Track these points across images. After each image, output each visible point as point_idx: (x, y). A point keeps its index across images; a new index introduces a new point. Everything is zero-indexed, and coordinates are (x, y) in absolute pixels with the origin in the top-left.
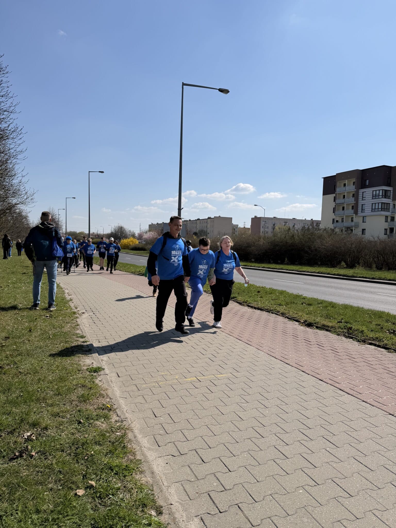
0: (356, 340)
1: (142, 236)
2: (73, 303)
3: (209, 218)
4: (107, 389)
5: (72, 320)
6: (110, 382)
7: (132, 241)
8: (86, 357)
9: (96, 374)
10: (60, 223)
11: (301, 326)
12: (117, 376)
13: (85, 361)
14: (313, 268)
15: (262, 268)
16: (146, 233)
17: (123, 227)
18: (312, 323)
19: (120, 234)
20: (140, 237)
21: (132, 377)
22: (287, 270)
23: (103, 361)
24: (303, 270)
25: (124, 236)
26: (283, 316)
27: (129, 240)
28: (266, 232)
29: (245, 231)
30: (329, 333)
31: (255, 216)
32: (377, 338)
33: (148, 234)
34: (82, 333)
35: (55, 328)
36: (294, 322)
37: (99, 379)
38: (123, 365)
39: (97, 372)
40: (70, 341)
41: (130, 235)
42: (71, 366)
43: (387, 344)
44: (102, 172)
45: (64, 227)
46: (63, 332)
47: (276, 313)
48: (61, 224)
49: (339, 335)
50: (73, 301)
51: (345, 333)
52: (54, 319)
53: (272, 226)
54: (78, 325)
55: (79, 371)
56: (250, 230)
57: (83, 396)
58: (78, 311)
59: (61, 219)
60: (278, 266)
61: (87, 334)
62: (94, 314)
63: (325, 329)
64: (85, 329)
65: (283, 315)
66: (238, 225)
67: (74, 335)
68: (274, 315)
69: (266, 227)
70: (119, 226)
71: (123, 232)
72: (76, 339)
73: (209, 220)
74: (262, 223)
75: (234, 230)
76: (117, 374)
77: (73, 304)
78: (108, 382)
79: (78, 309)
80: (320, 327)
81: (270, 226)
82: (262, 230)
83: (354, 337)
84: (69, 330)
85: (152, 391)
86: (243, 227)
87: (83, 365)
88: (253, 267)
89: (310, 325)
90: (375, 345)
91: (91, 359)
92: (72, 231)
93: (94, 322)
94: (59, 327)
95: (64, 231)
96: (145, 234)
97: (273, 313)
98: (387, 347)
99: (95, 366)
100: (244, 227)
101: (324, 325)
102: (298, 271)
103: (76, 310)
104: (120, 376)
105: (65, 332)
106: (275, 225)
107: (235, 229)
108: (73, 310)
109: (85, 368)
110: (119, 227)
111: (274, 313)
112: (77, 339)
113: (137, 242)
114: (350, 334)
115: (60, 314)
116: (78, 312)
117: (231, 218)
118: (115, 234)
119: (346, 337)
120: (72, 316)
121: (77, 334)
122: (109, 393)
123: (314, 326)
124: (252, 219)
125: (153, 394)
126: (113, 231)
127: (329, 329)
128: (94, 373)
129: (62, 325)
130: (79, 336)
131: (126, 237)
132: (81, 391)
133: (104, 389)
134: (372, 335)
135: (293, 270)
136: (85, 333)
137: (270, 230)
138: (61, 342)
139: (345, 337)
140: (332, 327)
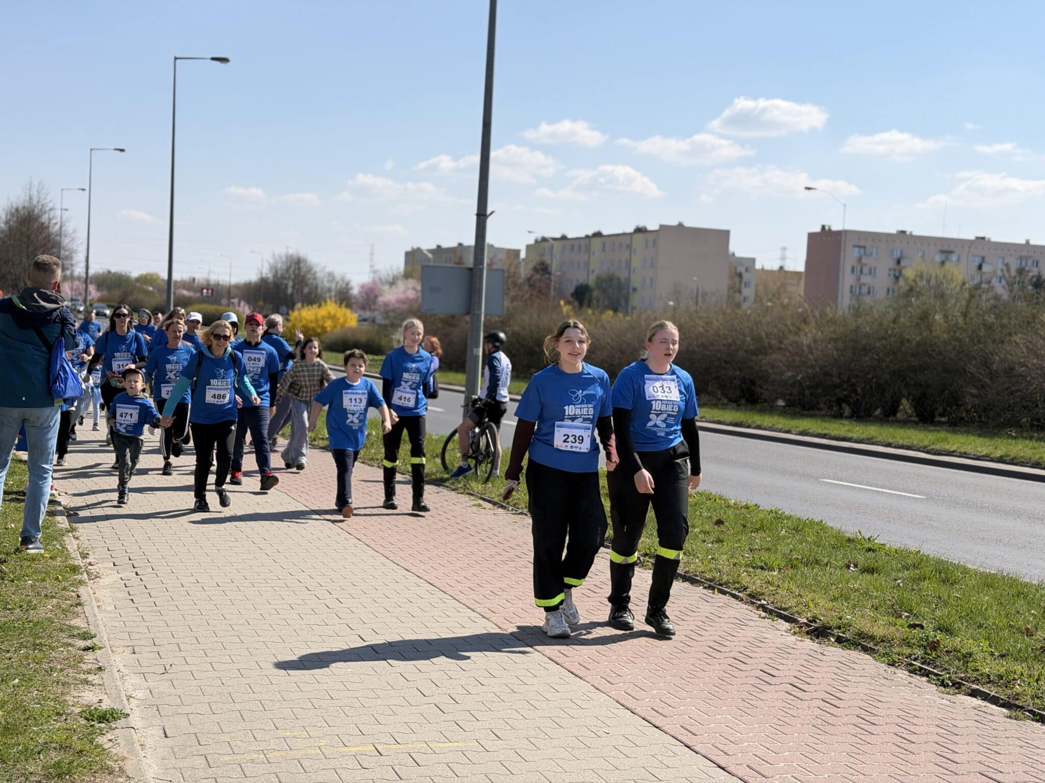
0: (938, 680)
1: (376, 297)
2: (77, 538)
3: (639, 230)
4: (124, 759)
5: (64, 589)
6: (137, 746)
7: (333, 317)
8: (87, 687)
9: (103, 725)
10: (65, 241)
11: (795, 633)
12: (163, 735)
13: (80, 695)
14: (987, 441)
15: (802, 433)
16: (393, 283)
17: (305, 261)
18: (830, 628)
19: (293, 287)
20: (369, 298)
21: (199, 738)
22: (889, 445)
23: (131, 700)
24: (947, 447)
25: (310, 293)
26: (753, 603)
27: (322, 312)
28: (865, 290)
29: (783, 285)
30: (867, 656)
31: (823, 227)
32: (1001, 677)
33: (401, 286)
34: (87, 626)
35: (9, 609)
36: (780, 620)
37: (109, 736)
38: (186, 710)
39: (107, 720)
40: (47, 643)
41: (329, 290)
42: (40, 704)
43: (1017, 694)
44: (224, 60)
45: (80, 258)
46: (30, 621)
47: (733, 592)
48: (70, 245)
49: (893, 665)
50: (77, 534)
51: (915, 660)
52: (9, 584)
53: (892, 264)
54: (79, 604)
55: (58, 714)
56: (800, 278)
57: (58, 765)
58: (90, 564)
59: (69, 228)
60: (858, 430)
61: (102, 628)
62: (137, 574)
63: (860, 644)
64: (99, 616)
65: (753, 598)
66: (753, 260)
67: (62, 630)
68: (726, 598)
69: (866, 270)
70: (291, 256)
71: (304, 277)
72: (66, 640)
73: (640, 236)
74: (850, 256)
75: (737, 279)
76: (162, 731)
77: (77, 542)
78: (133, 744)
79: (91, 559)
80: (847, 640)
81: (883, 265)
82: (847, 280)
83: (932, 673)
84: (49, 615)
85: (242, 770)
86: (776, 267)
87: (71, 703)
88: (765, 429)
89: (819, 632)
90: (986, 697)
91: (97, 691)
92: (113, 270)
93: (131, 597)
94: (21, 606)
95: (79, 270)
96: (386, 288)
97: (724, 593)
98: (1017, 702)
99: (104, 706)
100: (781, 268)
101: (861, 635)
102: (928, 452)
103: (79, 562)
104: (168, 736)
105: (35, 620)
106: (903, 263)
107: (740, 275)
108: (71, 562)
109: (77, 710)
110: (289, 258)
111: (728, 593)
112: (70, 641)
113: (350, 319)
114: (929, 664)
115: (29, 571)
116: (90, 567)
117: (725, 234)
118: (275, 283)
119: (913, 671)
120: (65, 579)
121: (71, 627)
122: (129, 767)
123: (833, 635)
124: (812, 237)
125: (243, 776)
126: (267, 273)
127: (871, 645)
128: (100, 722)
129: (30, 601)
130: (76, 632)
131: (313, 298)
132: (54, 756)
133: (115, 758)
134: (990, 667)
135: (909, 448)
136: (97, 626)
137: (881, 281)
138: (22, 646)
139: (910, 672)
140: (883, 641)
